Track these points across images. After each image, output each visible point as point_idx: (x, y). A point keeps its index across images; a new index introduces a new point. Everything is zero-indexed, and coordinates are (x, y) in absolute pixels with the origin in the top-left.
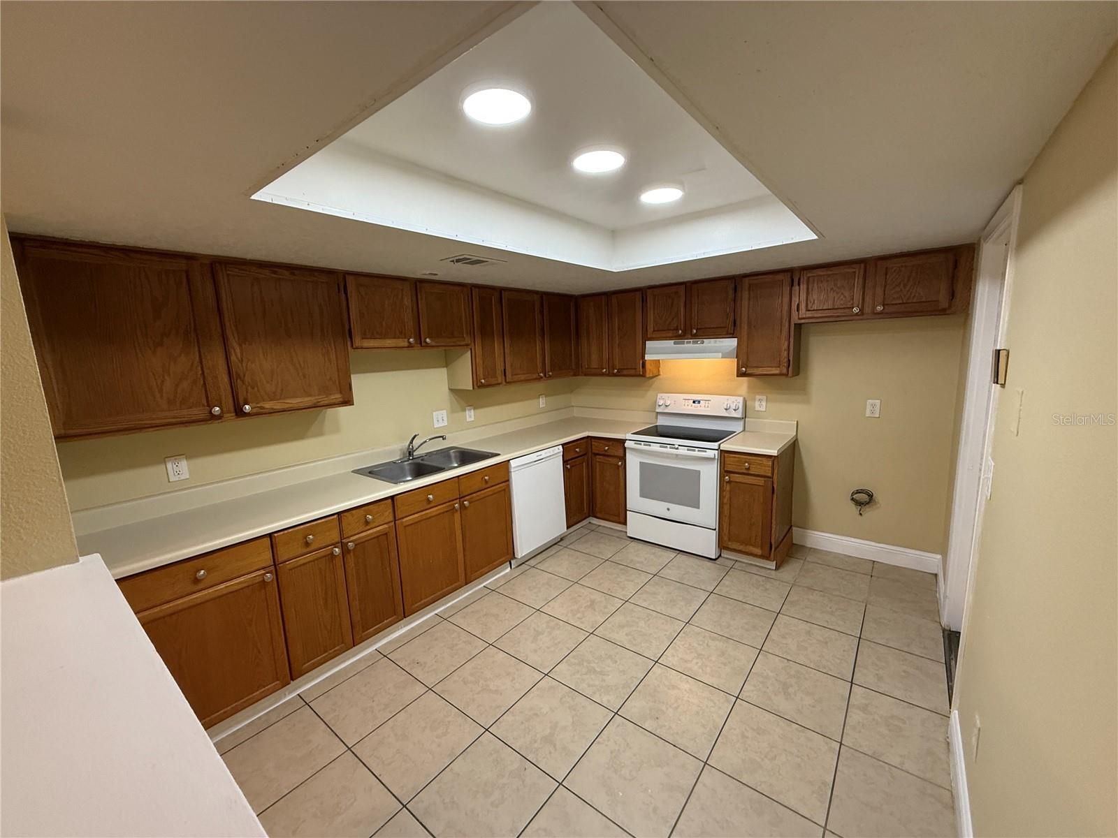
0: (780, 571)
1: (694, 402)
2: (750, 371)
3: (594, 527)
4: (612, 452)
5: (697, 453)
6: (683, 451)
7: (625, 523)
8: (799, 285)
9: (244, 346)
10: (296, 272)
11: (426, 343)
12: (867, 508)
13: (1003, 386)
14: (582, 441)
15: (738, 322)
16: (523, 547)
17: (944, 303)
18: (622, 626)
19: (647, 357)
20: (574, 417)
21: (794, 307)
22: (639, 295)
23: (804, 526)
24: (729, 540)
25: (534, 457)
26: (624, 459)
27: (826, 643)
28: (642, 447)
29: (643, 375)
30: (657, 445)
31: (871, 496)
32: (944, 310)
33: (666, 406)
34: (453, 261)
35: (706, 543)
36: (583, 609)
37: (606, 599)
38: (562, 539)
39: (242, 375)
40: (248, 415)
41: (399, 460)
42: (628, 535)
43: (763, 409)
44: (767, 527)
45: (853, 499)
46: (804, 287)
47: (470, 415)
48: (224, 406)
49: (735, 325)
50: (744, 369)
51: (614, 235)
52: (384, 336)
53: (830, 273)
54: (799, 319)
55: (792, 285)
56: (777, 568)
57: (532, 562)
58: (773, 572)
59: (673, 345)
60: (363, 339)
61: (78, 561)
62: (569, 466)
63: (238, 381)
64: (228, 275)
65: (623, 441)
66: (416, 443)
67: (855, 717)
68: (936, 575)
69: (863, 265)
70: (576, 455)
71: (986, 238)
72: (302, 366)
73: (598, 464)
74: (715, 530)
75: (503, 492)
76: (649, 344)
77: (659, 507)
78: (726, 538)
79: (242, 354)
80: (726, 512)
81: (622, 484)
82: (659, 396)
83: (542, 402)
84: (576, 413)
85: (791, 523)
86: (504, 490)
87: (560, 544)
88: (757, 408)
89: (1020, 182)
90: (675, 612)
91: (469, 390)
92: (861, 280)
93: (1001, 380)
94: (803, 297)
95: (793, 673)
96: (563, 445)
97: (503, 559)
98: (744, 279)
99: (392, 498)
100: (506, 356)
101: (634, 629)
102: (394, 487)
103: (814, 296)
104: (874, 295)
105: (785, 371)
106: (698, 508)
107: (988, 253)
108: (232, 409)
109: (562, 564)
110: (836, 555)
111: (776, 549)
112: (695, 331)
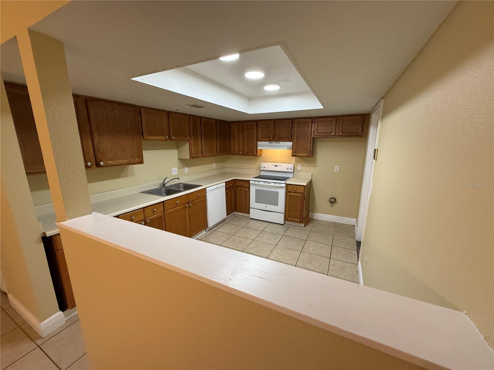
0: (306, 227)
1: (275, 166)
2: (296, 155)
3: (236, 215)
4: (244, 185)
5: (277, 185)
6: (272, 184)
7: (249, 213)
8: (315, 123)
9: (100, 137)
10: (121, 105)
11: (173, 139)
12: (334, 204)
13: (376, 160)
14: (232, 181)
15: (293, 136)
16: (211, 223)
17: (360, 133)
18: (253, 248)
19: (259, 148)
20: (226, 172)
21: (313, 131)
22: (255, 123)
23: (313, 212)
24: (288, 217)
25: (215, 187)
26: (249, 188)
27: (322, 248)
28: (257, 183)
29: (256, 155)
30: (262, 182)
31: (335, 200)
32: (360, 135)
33: (265, 167)
34: (191, 106)
35: (280, 219)
36: (238, 244)
37: (246, 240)
38: (224, 220)
39: (99, 149)
40: (102, 166)
41: (159, 188)
42: (250, 217)
43: (300, 169)
44: (302, 211)
45: (329, 201)
46: (316, 124)
47: (186, 170)
48: (92, 162)
49: (291, 137)
50: (294, 154)
51: (250, 99)
52: (156, 135)
53: (325, 120)
54: (314, 136)
55: (312, 123)
56: (304, 227)
57: (214, 229)
58: (303, 228)
59: (268, 144)
60: (148, 136)
61: (92, 214)
62: (227, 191)
63: (98, 151)
64: (93, 105)
65: (249, 181)
66: (166, 181)
67: (331, 267)
68: (354, 226)
69: (336, 118)
70: (230, 187)
71: (373, 112)
72: (123, 146)
73: (238, 190)
74: (283, 213)
75: (204, 201)
76: (259, 143)
77: (263, 206)
78: (287, 216)
79: (99, 140)
80: (288, 207)
81: (248, 198)
82: (262, 163)
83: (214, 165)
84: (227, 170)
85: (309, 211)
86: (204, 200)
87: (224, 222)
88: (298, 168)
89: (383, 98)
90: (271, 242)
91: (189, 159)
92: (335, 123)
93: (376, 159)
94: (316, 127)
95: (312, 257)
96: (226, 182)
97: (203, 228)
98: (295, 120)
99: (163, 202)
100: (203, 145)
101: (258, 248)
102: (163, 198)
103: (319, 128)
104: (339, 128)
105: (309, 155)
106: (278, 206)
107: (374, 117)
108: (95, 164)
109: (226, 229)
110: (324, 221)
111: (304, 219)
112: (277, 138)
